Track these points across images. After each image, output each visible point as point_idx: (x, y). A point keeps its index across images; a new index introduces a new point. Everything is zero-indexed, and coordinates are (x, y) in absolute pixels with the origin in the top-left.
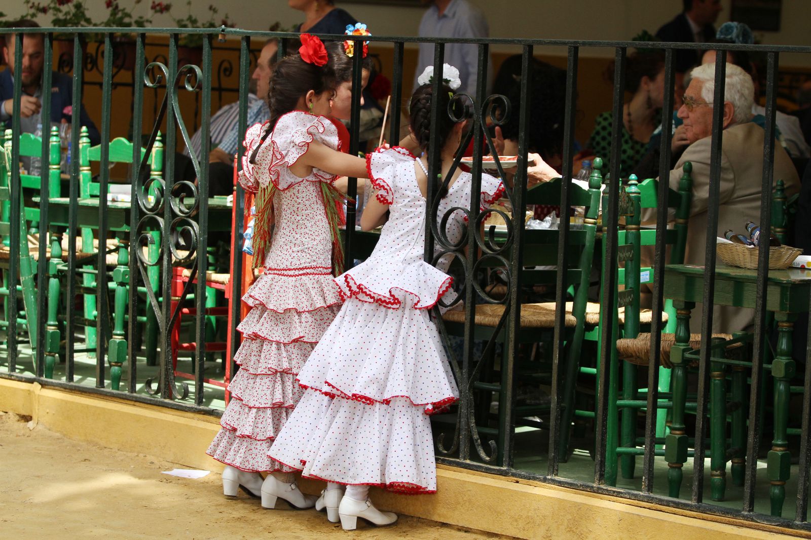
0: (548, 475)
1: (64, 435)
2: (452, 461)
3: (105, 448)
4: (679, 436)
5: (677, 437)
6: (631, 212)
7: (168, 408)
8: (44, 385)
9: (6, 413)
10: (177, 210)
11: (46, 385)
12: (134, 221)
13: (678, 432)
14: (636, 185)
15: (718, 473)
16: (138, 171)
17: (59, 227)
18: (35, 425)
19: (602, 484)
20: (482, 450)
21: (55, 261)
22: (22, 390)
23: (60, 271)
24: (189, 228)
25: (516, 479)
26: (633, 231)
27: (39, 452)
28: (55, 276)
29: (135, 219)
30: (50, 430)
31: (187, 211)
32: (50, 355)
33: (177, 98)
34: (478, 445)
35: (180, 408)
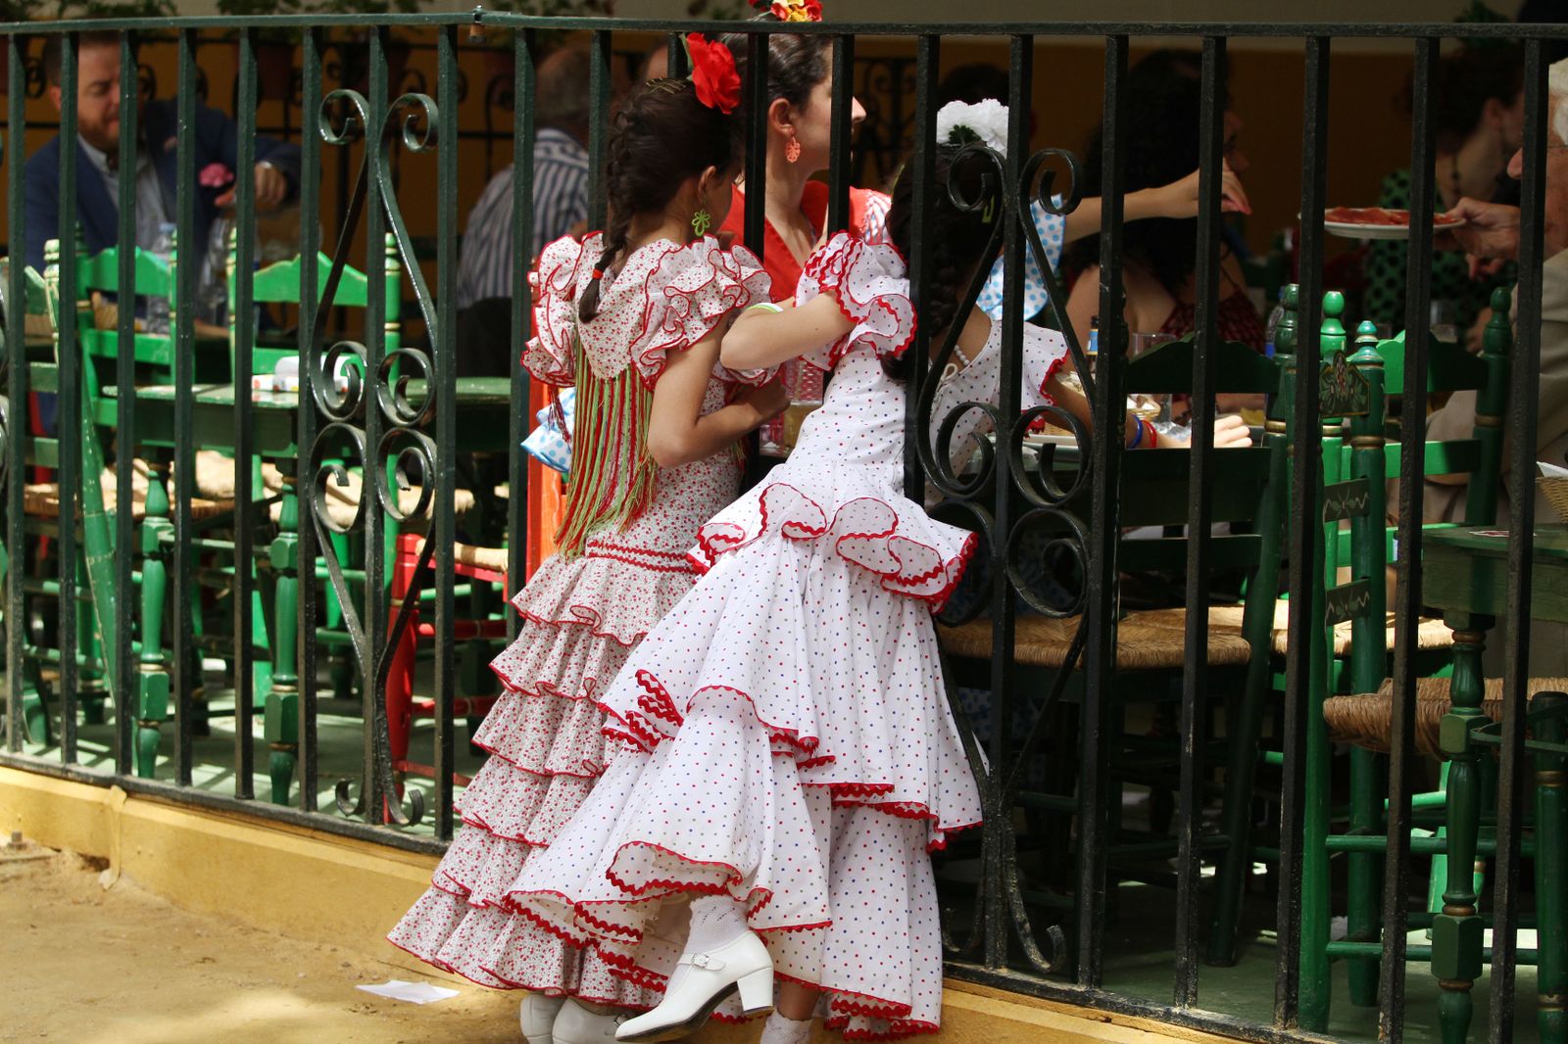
0: (1175, 1005)
1: (174, 902)
2: (967, 971)
3: (255, 930)
4: (1464, 918)
5: (1458, 920)
6: (1362, 407)
7: (382, 844)
8: (132, 791)
9: (58, 851)
10: (391, 413)
11: (136, 792)
12: (304, 437)
13: (1459, 910)
14: (1373, 345)
15: (1554, 999)
16: (312, 328)
17: (161, 449)
18: (115, 878)
19: (1291, 1027)
20: (1033, 946)
21: (154, 522)
22: (89, 803)
23: (164, 544)
24: (417, 450)
25: (1105, 1013)
26: (1368, 448)
27: (111, 941)
28: (154, 556)
29: (308, 432)
30: (144, 890)
31: (412, 413)
32: (146, 727)
33: (388, 168)
34: (1026, 936)
35: (404, 845)
